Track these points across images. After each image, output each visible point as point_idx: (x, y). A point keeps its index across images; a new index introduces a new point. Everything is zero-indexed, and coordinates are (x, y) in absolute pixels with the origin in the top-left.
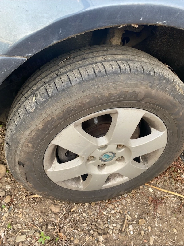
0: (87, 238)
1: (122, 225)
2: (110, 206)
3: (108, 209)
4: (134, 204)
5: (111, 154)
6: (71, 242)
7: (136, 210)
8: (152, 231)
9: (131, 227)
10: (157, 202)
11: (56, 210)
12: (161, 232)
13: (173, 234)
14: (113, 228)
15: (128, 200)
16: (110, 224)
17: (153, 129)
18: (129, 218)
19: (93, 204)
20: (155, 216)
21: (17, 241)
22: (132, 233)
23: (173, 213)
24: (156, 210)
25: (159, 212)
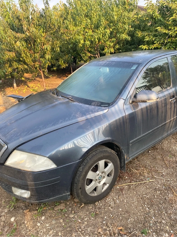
0: (106, 209)
1: (114, 202)
2: (107, 198)
3: (107, 200)
4: (115, 194)
5: (101, 177)
6: (101, 213)
7: (116, 195)
8: (124, 199)
9: (117, 201)
10: (121, 190)
11: (91, 208)
12: (127, 197)
13: (130, 196)
14: (112, 204)
15: (112, 194)
16: (110, 203)
17: (108, 164)
18: (115, 199)
19: (102, 201)
20: (123, 194)
21: (85, 220)
22: (118, 202)
23: (128, 190)
24: (122, 192)
25: (124, 192)
